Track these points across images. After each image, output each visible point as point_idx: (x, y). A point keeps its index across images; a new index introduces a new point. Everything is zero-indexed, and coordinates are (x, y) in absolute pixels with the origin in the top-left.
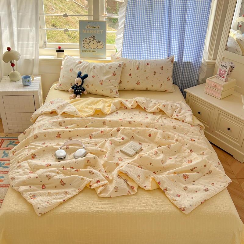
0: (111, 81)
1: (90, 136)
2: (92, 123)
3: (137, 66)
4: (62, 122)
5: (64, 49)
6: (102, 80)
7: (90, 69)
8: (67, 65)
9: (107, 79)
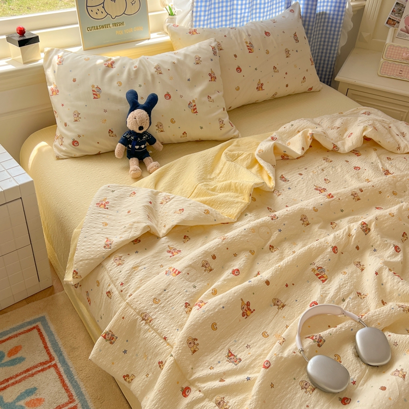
0: (213, 97)
1: (317, 275)
2: (280, 231)
3: (246, 43)
4: (209, 259)
5: (36, 33)
6: (194, 101)
7: (150, 78)
8: (74, 80)
9: (202, 93)
